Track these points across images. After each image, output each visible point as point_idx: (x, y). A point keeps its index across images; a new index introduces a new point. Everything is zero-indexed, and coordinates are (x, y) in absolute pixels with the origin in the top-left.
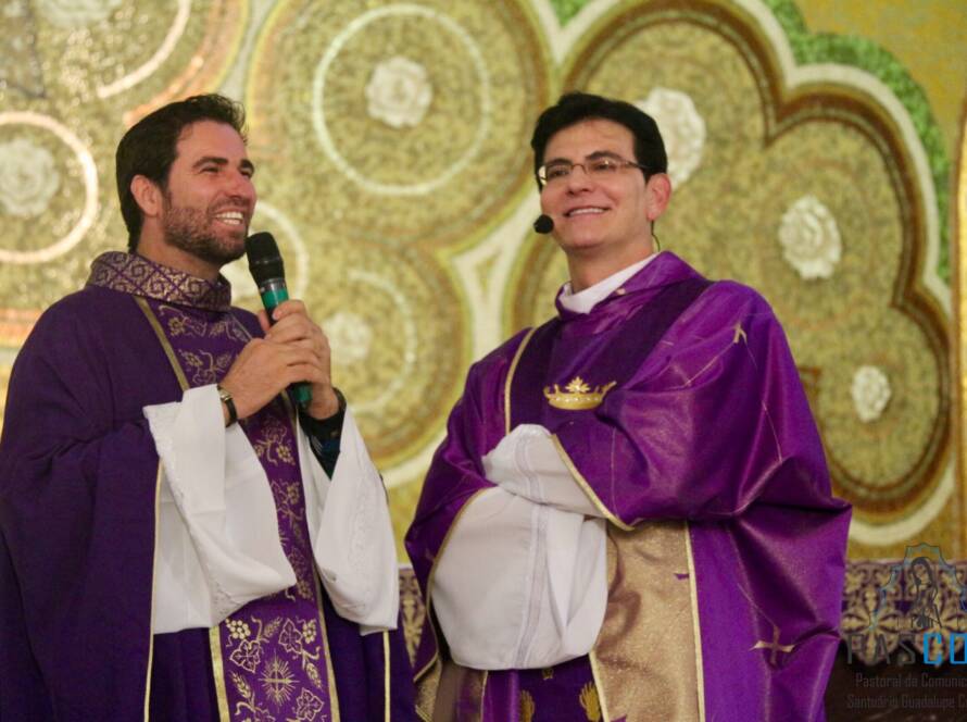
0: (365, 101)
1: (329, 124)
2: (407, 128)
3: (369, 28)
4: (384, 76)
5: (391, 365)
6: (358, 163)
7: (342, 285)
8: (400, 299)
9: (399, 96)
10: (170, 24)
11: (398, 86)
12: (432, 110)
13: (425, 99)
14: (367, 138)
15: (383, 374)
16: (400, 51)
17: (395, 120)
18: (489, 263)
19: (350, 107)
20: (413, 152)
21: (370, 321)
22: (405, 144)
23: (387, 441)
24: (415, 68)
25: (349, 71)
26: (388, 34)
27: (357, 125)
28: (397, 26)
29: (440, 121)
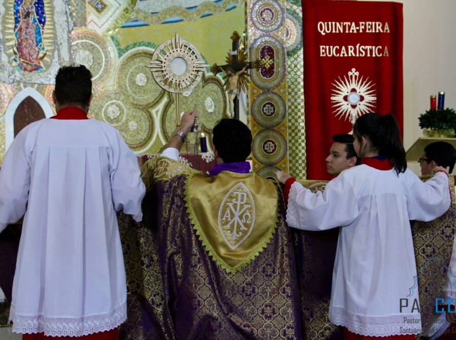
0: (135, 81)
1: (129, 86)
2: (142, 86)
3: (136, 68)
4: (138, 76)
5: (141, 130)
6: (135, 93)
7: (132, 116)
8: (142, 118)
9: (141, 80)
10: (101, 68)
11: (141, 78)
12: (147, 82)
13: (146, 80)
14: (136, 88)
15: (140, 132)
16: (142, 72)
17: (141, 85)
18: (158, 111)
19: (133, 82)
20: (144, 91)
21: (137, 122)
22: (143, 89)
23: (140, 145)
24: (144, 75)
25: (133, 76)
26: (139, 69)
27: (134, 86)
28: (141, 67)
29: (149, 85)
